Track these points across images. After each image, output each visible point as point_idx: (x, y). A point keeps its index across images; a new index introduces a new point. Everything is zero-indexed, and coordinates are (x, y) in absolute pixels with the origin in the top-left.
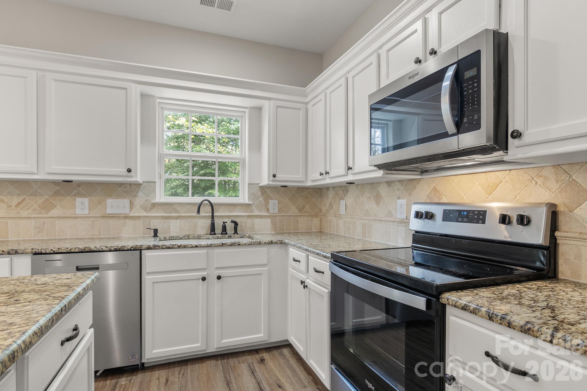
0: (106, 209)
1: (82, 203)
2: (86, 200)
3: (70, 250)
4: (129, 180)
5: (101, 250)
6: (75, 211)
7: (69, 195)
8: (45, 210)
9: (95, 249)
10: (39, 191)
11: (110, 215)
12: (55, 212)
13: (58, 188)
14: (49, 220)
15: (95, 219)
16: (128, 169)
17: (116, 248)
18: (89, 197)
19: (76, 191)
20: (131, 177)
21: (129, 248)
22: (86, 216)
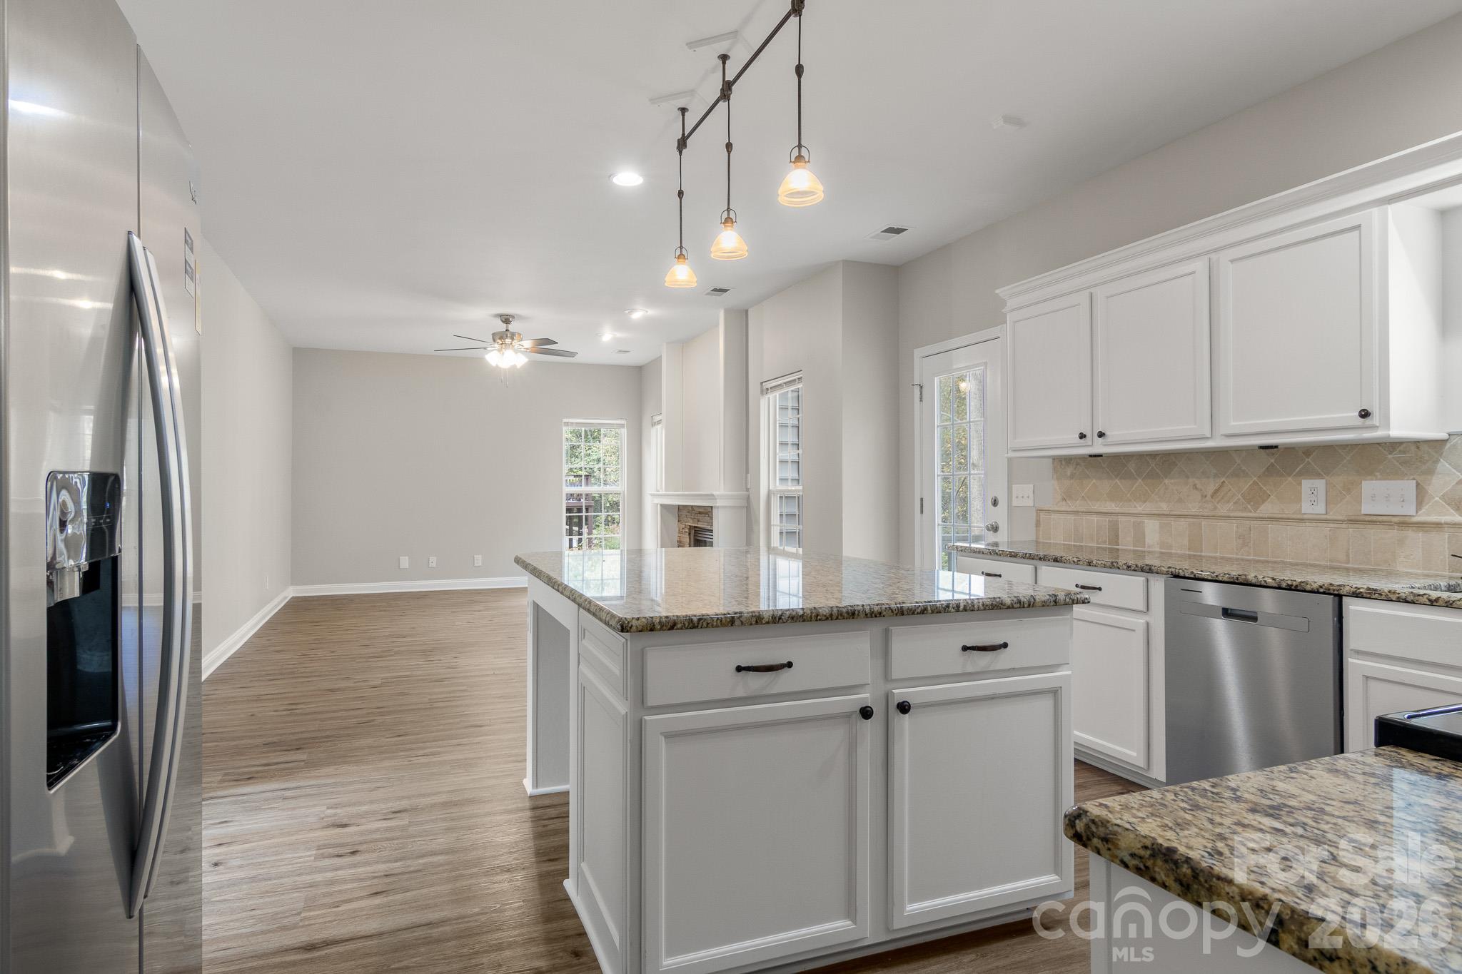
0: (1360, 503)
1: (1313, 490)
2: (1320, 484)
3: (1217, 576)
4: (1368, 435)
5: (1263, 583)
6: (1301, 506)
7: (1289, 475)
8: (1252, 503)
9: (1254, 581)
10: (1243, 468)
11: (1367, 518)
12: (1267, 509)
13: (1273, 461)
14: (1259, 522)
15: (1336, 526)
16: (1360, 412)
17: (1289, 583)
18: (1327, 478)
19: (1302, 466)
20: (1374, 427)
21: (1315, 586)
22: (1318, 517)
